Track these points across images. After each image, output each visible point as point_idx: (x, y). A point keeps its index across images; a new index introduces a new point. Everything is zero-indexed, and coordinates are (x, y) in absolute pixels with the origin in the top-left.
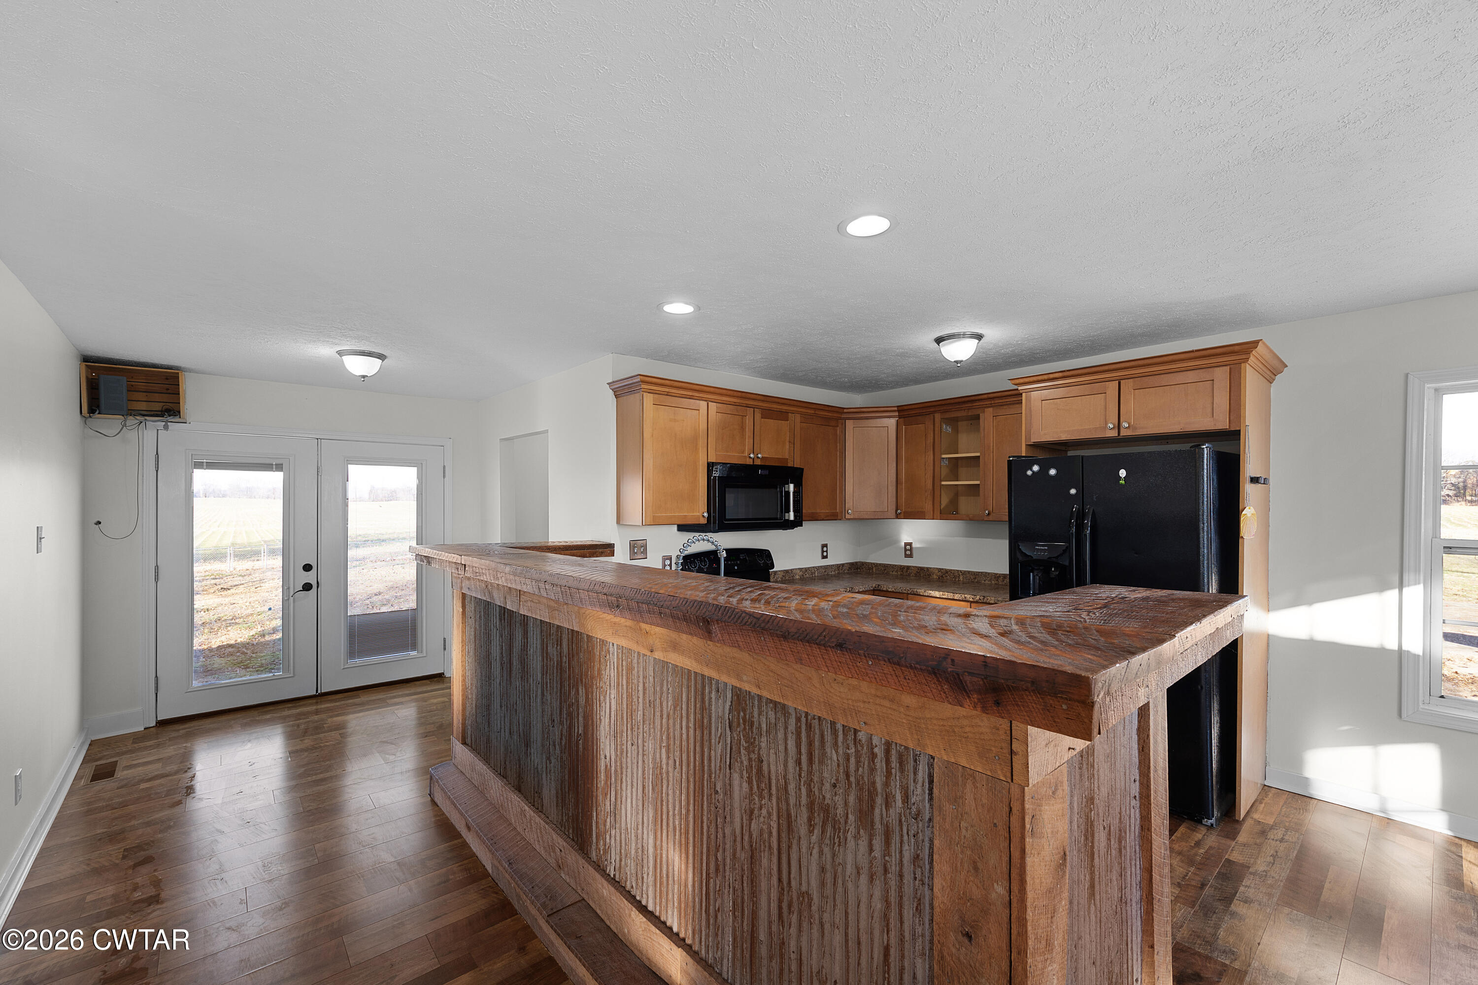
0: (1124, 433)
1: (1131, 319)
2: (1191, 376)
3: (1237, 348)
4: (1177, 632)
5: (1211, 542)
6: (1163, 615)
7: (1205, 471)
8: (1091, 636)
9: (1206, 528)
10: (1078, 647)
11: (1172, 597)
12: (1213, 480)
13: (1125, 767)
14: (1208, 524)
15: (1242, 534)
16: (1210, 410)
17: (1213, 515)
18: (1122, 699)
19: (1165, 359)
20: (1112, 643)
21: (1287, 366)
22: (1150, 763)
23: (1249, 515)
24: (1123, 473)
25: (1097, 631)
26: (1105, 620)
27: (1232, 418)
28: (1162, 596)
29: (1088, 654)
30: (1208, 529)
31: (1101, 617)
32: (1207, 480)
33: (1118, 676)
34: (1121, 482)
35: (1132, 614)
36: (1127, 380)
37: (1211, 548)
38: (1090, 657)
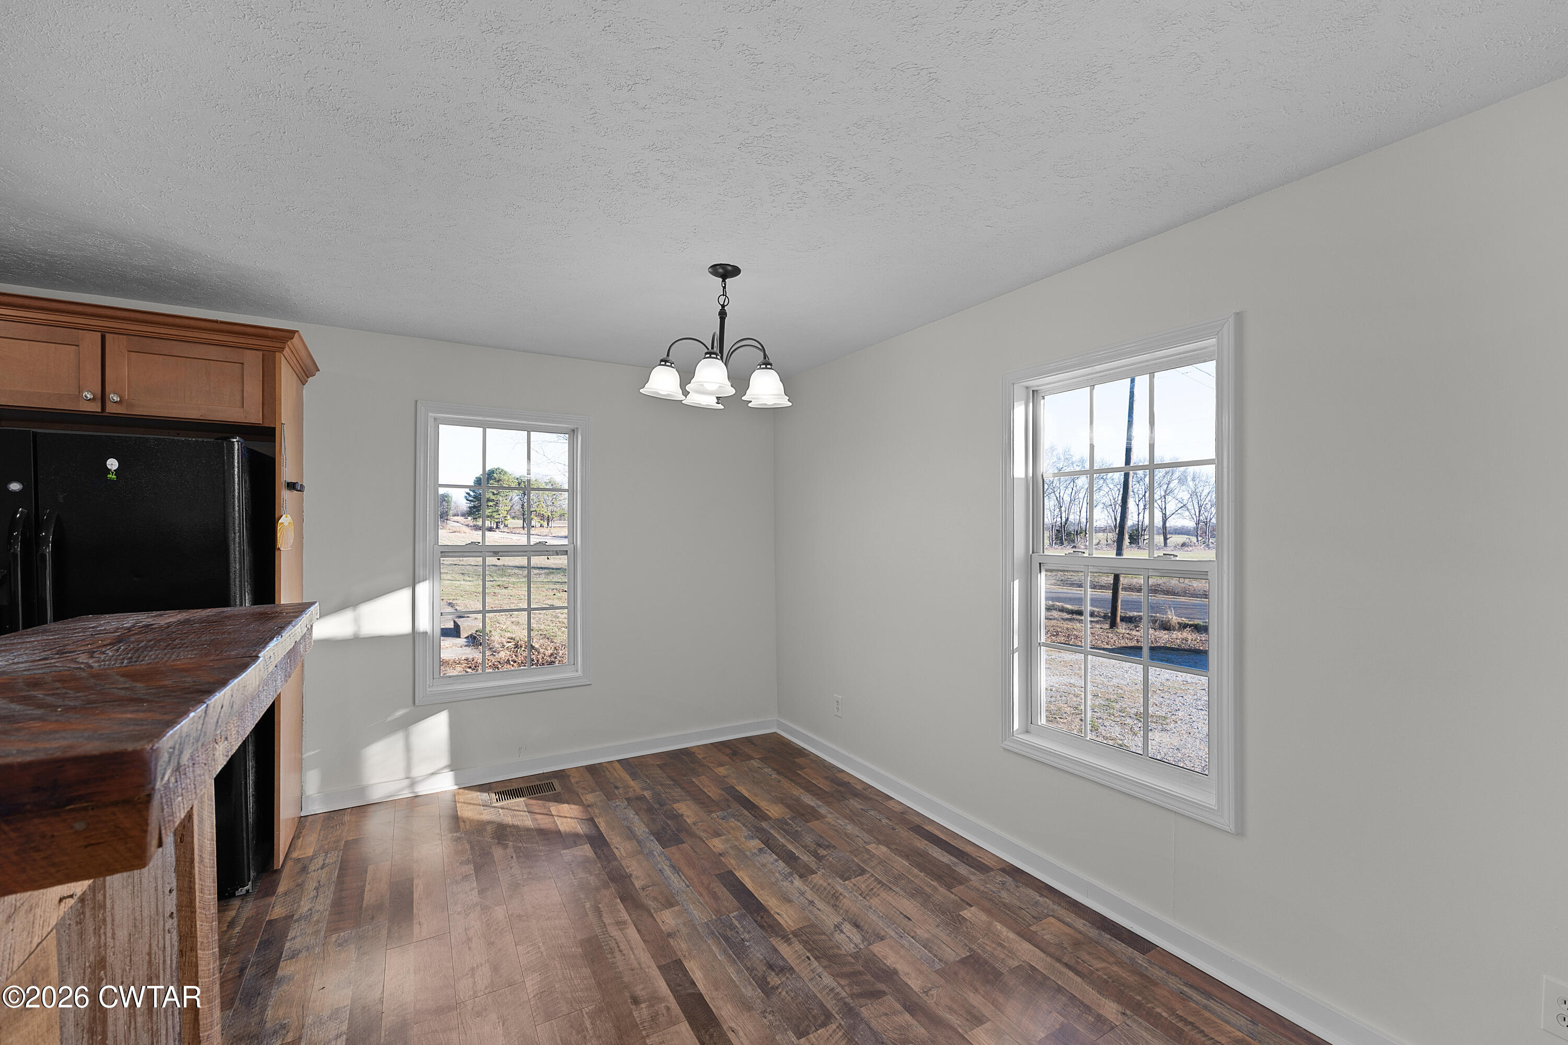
0: (111, 409)
1: (123, 250)
2: (214, 353)
3: (270, 333)
4: (260, 652)
5: (244, 556)
6: (223, 636)
7: (236, 470)
8: (114, 686)
9: (237, 539)
10: (97, 707)
11: (224, 615)
12: (245, 482)
13: (156, 878)
14: (240, 534)
15: (279, 545)
16: (238, 398)
17: (246, 523)
18: (194, 771)
19: (178, 321)
20: (162, 687)
21: (319, 370)
22: (193, 854)
23: (286, 524)
24: (113, 464)
25: (123, 676)
26: (131, 658)
27: (265, 413)
28: (208, 616)
29: (126, 712)
30: (240, 539)
31: (120, 655)
32: (239, 481)
33: (194, 735)
34: (109, 476)
35: (175, 643)
36: (117, 336)
37: (244, 562)
38: (129, 716)
